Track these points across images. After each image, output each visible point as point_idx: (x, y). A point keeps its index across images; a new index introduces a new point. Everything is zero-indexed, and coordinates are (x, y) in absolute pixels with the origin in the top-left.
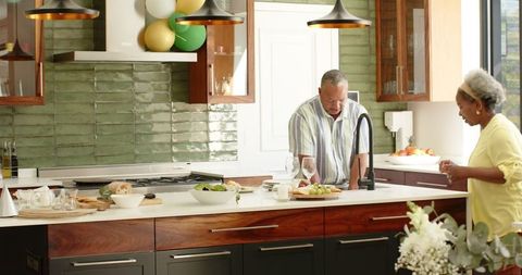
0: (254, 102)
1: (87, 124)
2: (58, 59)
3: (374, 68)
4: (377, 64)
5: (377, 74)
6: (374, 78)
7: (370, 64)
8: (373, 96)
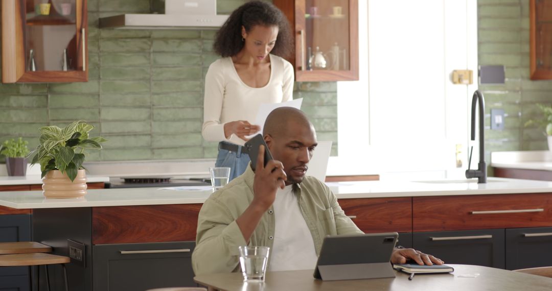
0: (357, 79)
1: (140, 107)
2: (103, 24)
3: (526, 35)
4: (531, 30)
5: (530, 42)
6: (526, 48)
7: (521, 30)
8: (526, 72)
